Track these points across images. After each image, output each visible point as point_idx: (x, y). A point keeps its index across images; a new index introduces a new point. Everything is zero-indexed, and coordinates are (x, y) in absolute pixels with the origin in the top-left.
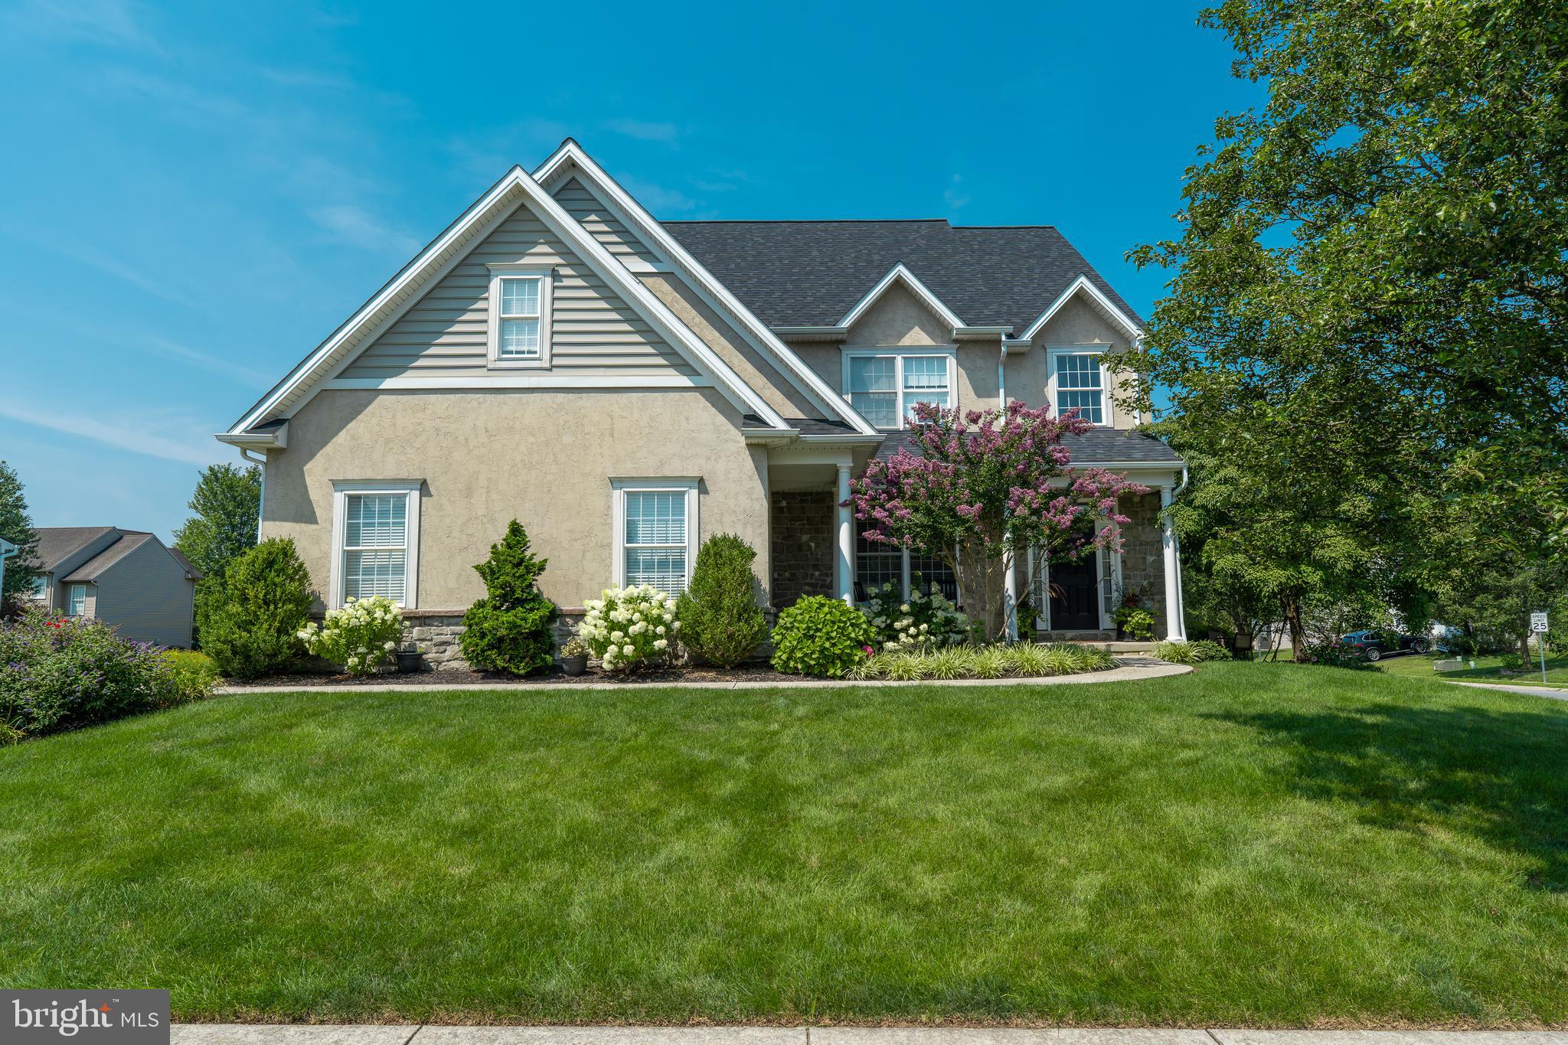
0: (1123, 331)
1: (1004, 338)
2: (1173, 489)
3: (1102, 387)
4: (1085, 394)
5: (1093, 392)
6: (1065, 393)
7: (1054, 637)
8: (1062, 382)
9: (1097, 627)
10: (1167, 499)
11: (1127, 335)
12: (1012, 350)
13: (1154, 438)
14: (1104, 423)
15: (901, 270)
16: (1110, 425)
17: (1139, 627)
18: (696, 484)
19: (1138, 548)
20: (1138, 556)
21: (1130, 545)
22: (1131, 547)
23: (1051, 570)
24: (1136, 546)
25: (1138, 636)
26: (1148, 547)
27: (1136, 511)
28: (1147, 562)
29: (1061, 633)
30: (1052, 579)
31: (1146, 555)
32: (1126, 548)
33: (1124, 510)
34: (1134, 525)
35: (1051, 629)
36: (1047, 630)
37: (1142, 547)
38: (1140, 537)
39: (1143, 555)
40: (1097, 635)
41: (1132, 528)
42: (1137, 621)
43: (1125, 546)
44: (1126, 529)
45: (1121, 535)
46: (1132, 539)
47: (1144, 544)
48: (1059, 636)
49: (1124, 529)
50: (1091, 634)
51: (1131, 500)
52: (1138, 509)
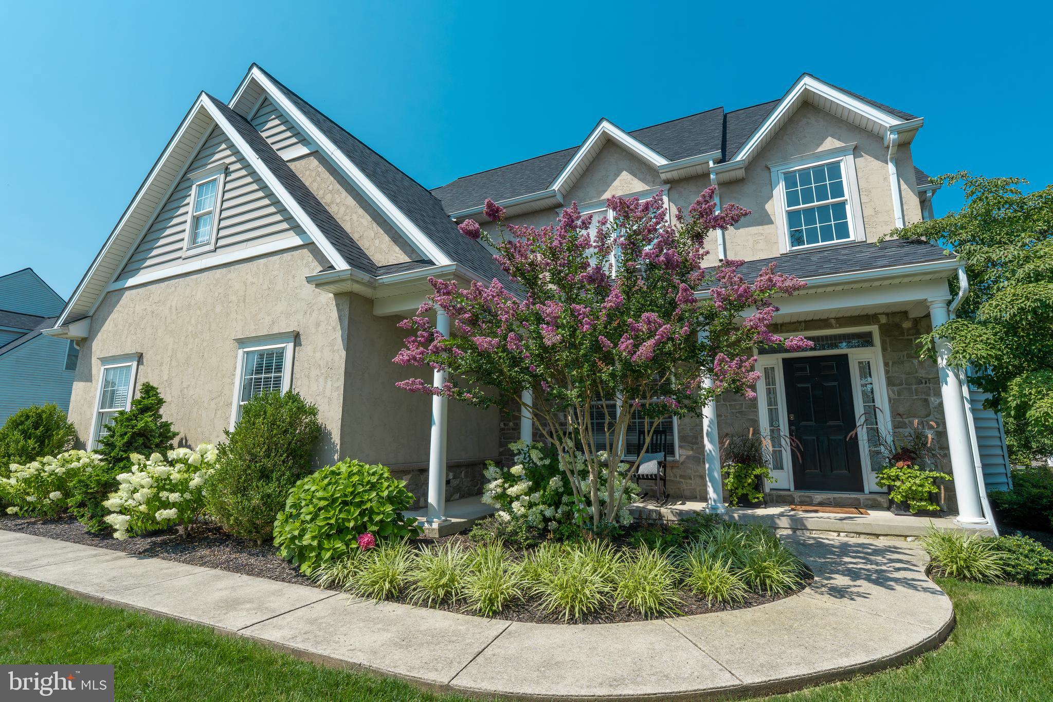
0: (869, 128)
1: (711, 164)
2: (949, 303)
3: (847, 196)
4: (823, 210)
5: (834, 205)
6: (798, 212)
7: (797, 499)
8: (792, 199)
9: (861, 489)
10: (939, 317)
11: (876, 130)
12: (726, 177)
13: (920, 242)
14: (852, 238)
15: (606, 126)
16: (861, 238)
17: (912, 495)
18: (293, 339)
19: (914, 387)
20: (915, 397)
21: (901, 384)
22: (904, 386)
23: (792, 418)
24: (912, 385)
25: (914, 509)
26: (931, 385)
27: (908, 339)
28: (931, 406)
29: (807, 494)
30: (793, 428)
31: (929, 395)
32: (895, 388)
33: (888, 340)
34: (905, 358)
35: (792, 489)
36: (789, 490)
37: (921, 386)
38: (917, 372)
39: (924, 397)
40: (858, 500)
41: (902, 362)
42: (910, 488)
43: (894, 385)
44: (894, 363)
45: (887, 372)
46: (904, 376)
47: (924, 381)
48: (803, 499)
49: (890, 364)
50: (850, 498)
51: (898, 326)
52: (910, 337)
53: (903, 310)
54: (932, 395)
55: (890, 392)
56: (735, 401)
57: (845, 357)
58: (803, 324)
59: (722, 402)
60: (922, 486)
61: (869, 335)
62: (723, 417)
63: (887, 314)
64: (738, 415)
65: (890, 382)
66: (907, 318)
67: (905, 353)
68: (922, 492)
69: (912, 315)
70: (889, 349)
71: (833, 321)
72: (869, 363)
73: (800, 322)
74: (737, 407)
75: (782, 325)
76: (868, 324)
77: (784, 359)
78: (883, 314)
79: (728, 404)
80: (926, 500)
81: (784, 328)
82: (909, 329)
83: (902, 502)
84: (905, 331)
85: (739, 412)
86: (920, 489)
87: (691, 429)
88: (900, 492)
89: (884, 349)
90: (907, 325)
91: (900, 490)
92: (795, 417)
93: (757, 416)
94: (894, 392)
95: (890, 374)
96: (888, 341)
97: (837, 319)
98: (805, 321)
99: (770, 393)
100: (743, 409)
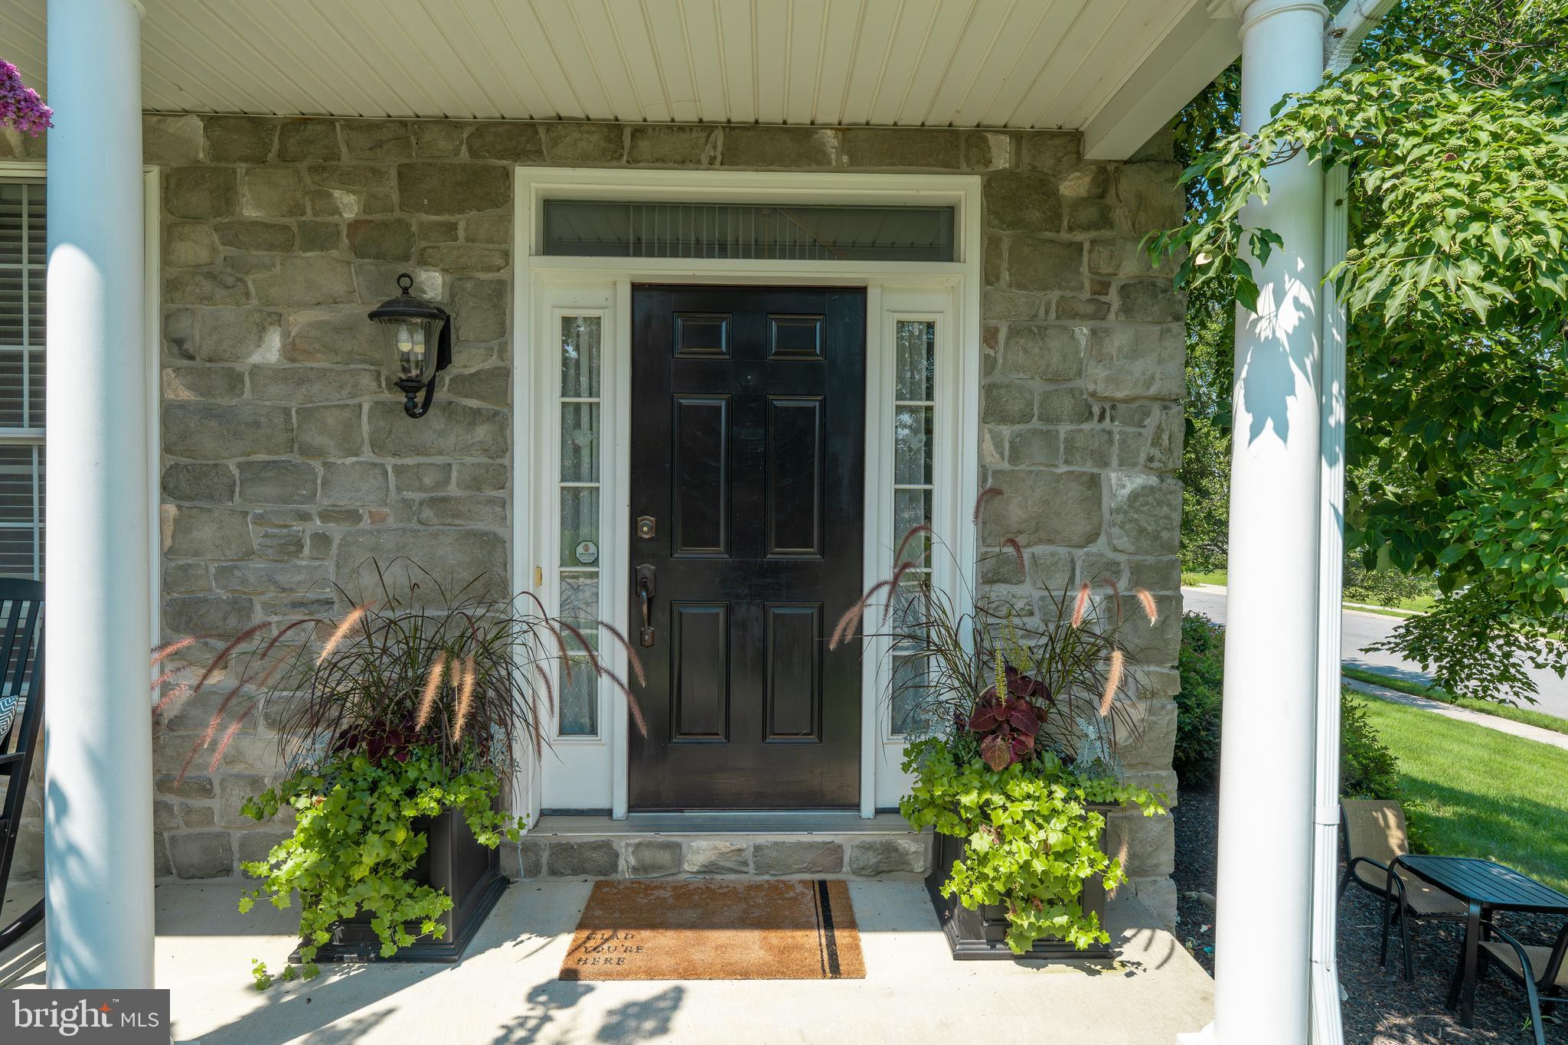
17: (1025, 889)
19: (1064, 429)
20: (1063, 469)
21: (1026, 417)
22: (1035, 424)
23: (646, 532)
24: (1058, 420)
25: (1020, 937)
26: (1116, 427)
27: (1071, 244)
28: (1107, 503)
29: (663, 837)
30: (647, 569)
31: (1105, 464)
32: (1006, 431)
33: (1007, 237)
34: (1053, 315)
35: (620, 809)
36: (609, 812)
37: (1086, 427)
38: (1079, 374)
39: (1089, 468)
40: (837, 849)
41: (1042, 332)
42: (1026, 867)
43: (1004, 420)
44: (1013, 332)
45: (988, 365)
46: (1038, 386)
47: (1096, 410)
48: (647, 855)
49: (1002, 335)
50: (811, 846)
51: (1044, 188)
52: (1079, 236)
53: (1069, 126)
54: (1115, 461)
55: (989, 445)
56: (418, 451)
57: (858, 294)
58: (719, 137)
59: (367, 455)
60: (1067, 855)
61: (946, 215)
62: (366, 523)
63: (1018, 136)
64: (427, 513)
65: (993, 410)
66: (1079, 155)
67: (1054, 295)
68: (1064, 880)
69: (1097, 150)
70: (1006, 276)
71: (830, 139)
72: (930, 326)
73: (705, 127)
74: (427, 481)
75: (640, 130)
76: (949, 166)
77: (636, 287)
78: (1004, 130)
79: (390, 462)
80: (1066, 909)
81: (644, 145)
82: (1078, 203)
83: (982, 906)
84: (1066, 212)
85: (433, 502)
86: (1059, 868)
87: (222, 572)
88: (985, 877)
89: (989, 277)
90: (1073, 186)
91: (988, 871)
92: (658, 528)
93: (506, 520)
94: (998, 446)
95: (997, 377)
96: (1006, 245)
97: (844, 130)
98: (729, 126)
99: (577, 425)
100: (453, 490)
